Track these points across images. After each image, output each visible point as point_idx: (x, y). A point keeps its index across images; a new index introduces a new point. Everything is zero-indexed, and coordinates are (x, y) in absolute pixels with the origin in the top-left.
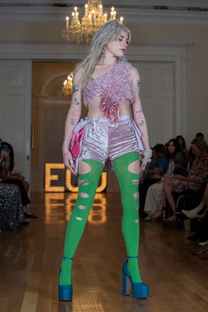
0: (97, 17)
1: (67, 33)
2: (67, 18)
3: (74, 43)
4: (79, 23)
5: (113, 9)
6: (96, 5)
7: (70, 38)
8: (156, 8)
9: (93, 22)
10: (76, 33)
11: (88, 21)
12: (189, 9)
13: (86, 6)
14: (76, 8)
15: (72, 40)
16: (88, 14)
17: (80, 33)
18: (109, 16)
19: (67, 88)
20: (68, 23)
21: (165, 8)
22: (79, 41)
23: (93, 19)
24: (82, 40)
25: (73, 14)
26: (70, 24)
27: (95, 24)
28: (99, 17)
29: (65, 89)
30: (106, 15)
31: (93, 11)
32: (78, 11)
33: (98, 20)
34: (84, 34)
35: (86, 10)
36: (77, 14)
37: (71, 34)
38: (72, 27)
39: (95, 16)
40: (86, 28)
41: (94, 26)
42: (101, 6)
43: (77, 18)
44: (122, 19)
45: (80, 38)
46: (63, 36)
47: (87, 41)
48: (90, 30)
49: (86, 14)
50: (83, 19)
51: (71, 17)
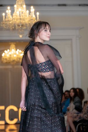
0: (22, 13)
1: (3, 24)
2: (4, 14)
3: (9, 30)
4: (11, 17)
5: (32, 7)
6: (21, 5)
7: (6, 27)
8: (59, 5)
9: (20, 16)
10: (10, 24)
11: (17, 16)
12: (80, 5)
13: (15, 6)
14: (9, 8)
15: (7, 28)
16: (17, 11)
17: (12, 24)
18: (30, 12)
19: (5, 58)
20: (4, 18)
21: (64, 5)
22: (11, 28)
23: (20, 15)
24: (13, 28)
25: (7, 11)
26: (5, 18)
27: (21, 17)
28: (23, 13)
29: (4, 59)
30: (28, 11)
31: (20, 9)
32: (10, 9)
33: (23, 15)
34: (14, 24)
35: (15, 9)
36: (10, 11)
37: (6, 24)
38: (7, 19)
39: (21, 13)
40: (15, 20)
41: (20, 19)
42: (24, 6)
43: (10, 14)
44: (38, 14)
45: (12, 27)
46: (2, 25)
47: (17, 28)
48: (18, 22)
49: (15, 11)
50: (14, 14)
51: (6, 14)
